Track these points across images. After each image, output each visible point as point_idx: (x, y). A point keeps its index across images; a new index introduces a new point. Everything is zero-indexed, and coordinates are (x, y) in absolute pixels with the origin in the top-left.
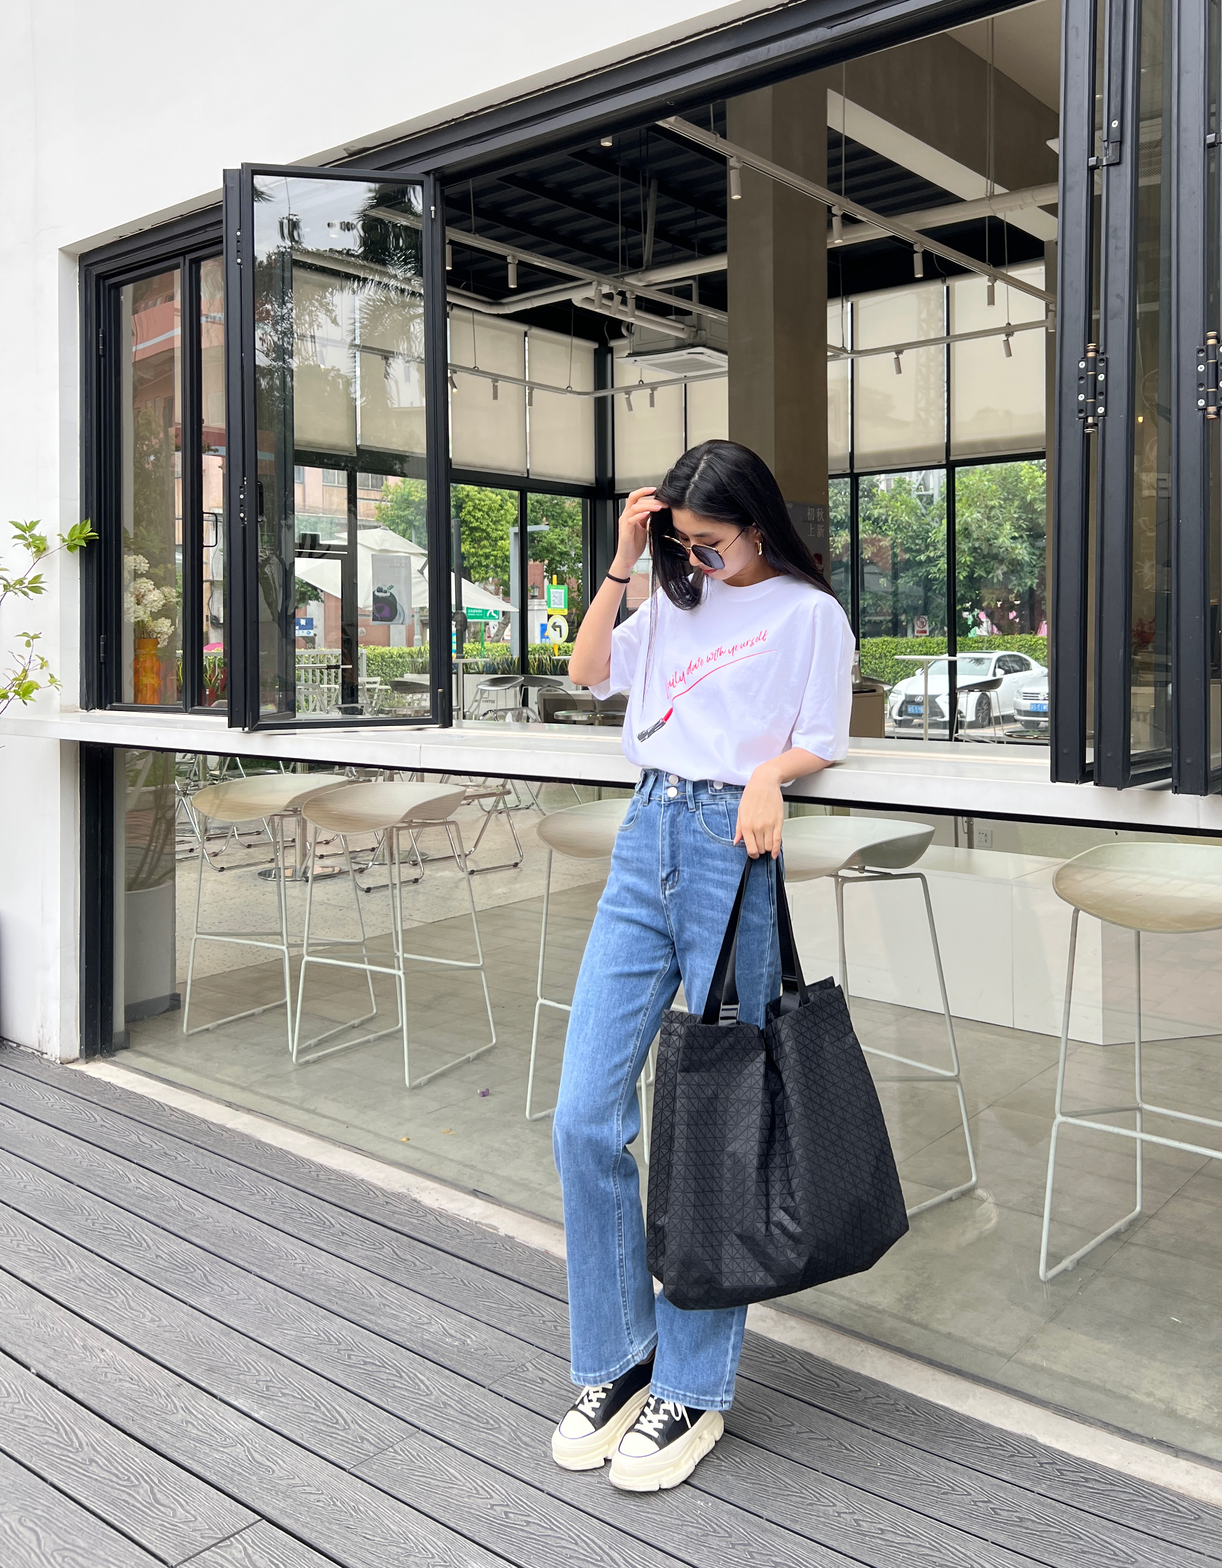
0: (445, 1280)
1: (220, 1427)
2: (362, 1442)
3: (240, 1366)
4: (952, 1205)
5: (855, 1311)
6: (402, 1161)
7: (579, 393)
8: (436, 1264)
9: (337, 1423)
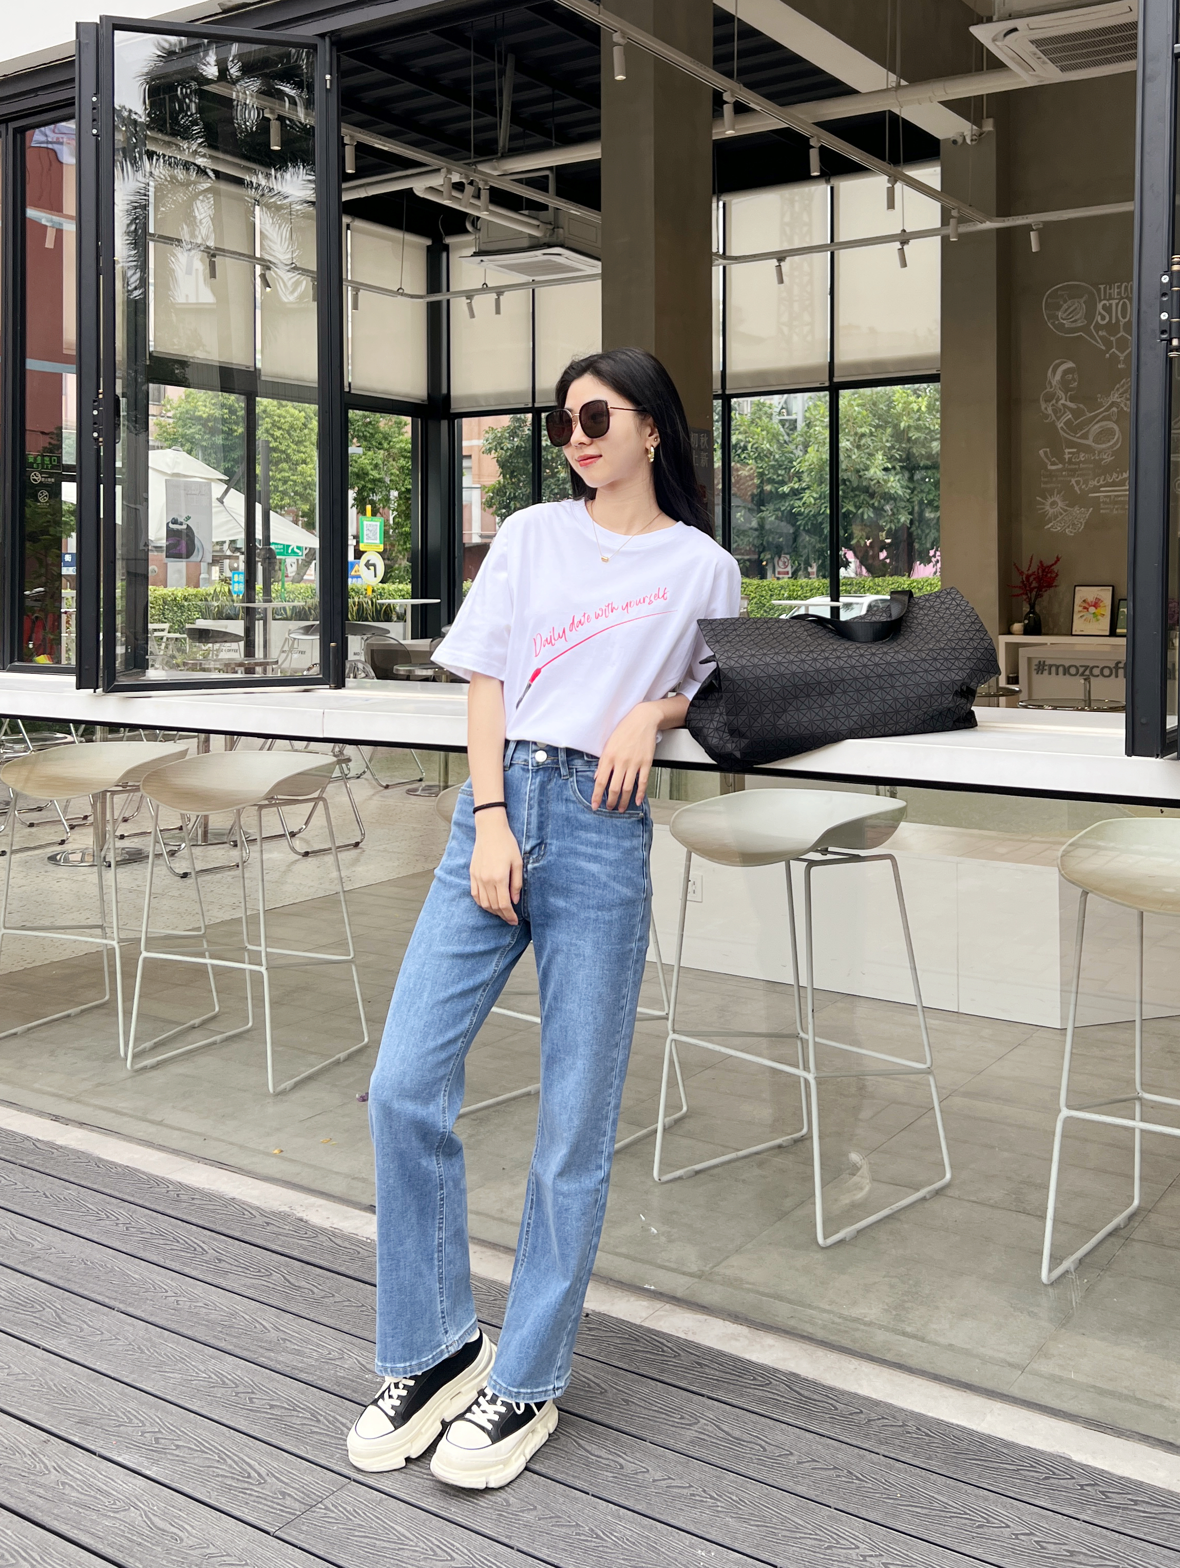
0: (353, 1308)
1: (105, 1488)
2: (284, 1498)
3: (117, 1416)
4: (927, 1205)
5: (839, 1324)
6: (278, 1176)
7: (412, 296)
8: (338, 1291)
9: (249, 1477)
